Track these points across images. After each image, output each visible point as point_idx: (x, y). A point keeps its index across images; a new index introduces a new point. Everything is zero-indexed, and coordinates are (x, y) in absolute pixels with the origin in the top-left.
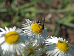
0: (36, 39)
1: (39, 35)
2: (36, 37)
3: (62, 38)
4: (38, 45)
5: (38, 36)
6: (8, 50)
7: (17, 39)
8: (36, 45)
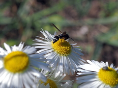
0: (61, 64)
1: (65, 57)
2: (61, 61)
3: (107, 63)
4: (65, 75)
5: (64, 59)
6: (9, 84)
7: (25, 64)
8: (61, 75)
